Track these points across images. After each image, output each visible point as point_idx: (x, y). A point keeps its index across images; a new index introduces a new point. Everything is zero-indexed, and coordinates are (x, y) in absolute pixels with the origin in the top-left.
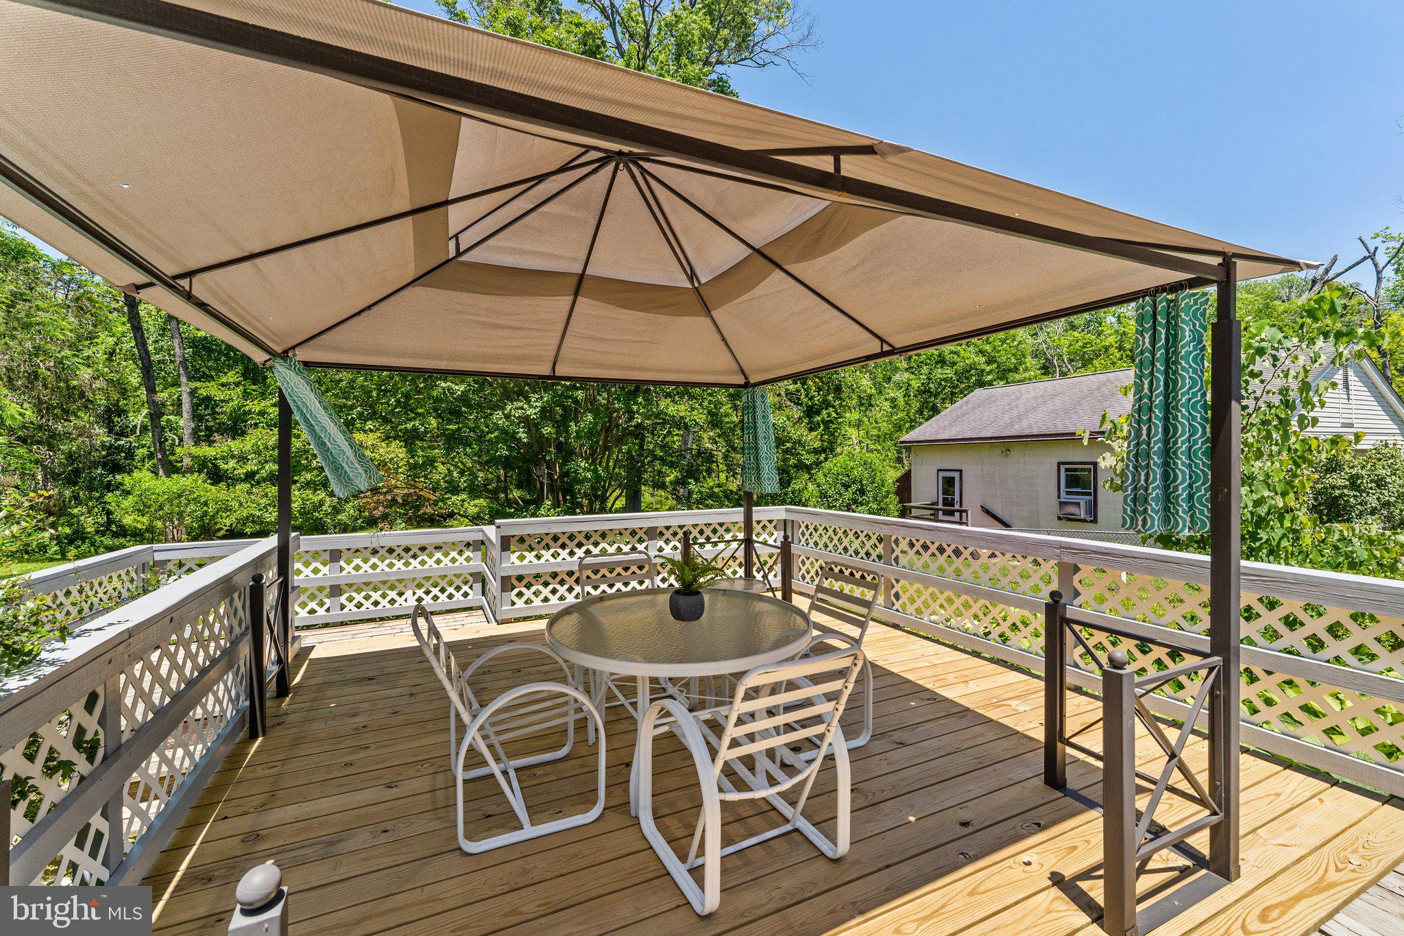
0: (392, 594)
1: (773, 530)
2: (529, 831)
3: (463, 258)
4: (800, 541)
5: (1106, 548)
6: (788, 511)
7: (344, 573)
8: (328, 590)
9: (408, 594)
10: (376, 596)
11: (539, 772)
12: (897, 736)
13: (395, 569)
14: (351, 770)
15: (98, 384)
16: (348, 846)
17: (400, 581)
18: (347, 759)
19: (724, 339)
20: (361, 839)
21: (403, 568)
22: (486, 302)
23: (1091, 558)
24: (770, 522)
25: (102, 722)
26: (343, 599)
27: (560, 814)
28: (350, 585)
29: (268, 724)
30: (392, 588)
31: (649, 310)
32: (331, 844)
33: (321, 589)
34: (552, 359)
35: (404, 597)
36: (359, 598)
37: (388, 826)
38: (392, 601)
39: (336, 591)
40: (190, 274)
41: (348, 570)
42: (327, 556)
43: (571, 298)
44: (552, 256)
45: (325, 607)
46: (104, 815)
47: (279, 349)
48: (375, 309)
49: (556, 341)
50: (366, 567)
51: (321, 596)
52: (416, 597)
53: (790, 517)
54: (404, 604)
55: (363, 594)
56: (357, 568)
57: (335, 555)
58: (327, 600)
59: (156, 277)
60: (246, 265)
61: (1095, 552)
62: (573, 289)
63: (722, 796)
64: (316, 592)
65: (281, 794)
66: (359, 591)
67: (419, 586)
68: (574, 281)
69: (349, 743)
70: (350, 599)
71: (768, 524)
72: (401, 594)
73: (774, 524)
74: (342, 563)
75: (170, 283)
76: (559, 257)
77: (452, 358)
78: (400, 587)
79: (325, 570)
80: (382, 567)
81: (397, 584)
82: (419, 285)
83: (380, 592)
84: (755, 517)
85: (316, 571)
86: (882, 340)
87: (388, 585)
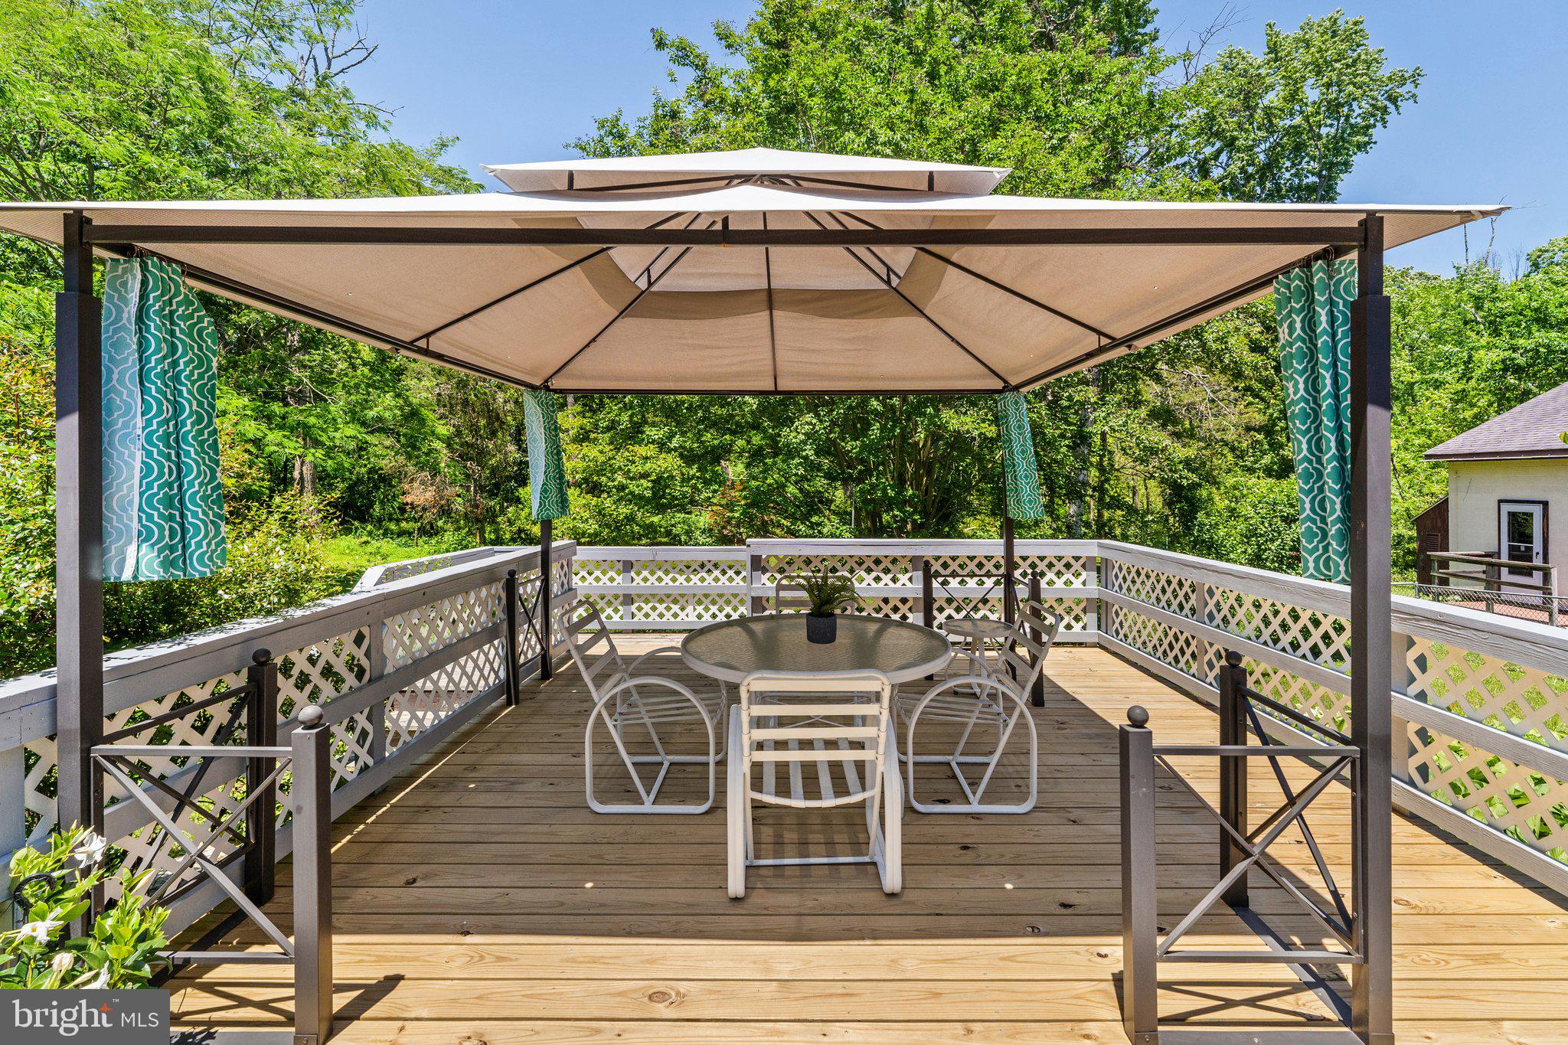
0: (675, 608)
1: (1081, 570)
2: (648, 807)
3: (654, 289)
4: (1114, 585)
5: (1441, 614)
6: (1100, 546)
7: (634, 584)
8: (621, 598)
9: (689, 609)
10: (661, 608)
11: (689, 769)
12: (1075, 814)
13: (677, 584)
14: (557, 739)
15: (508, 407)
16: (521, 788)
17: (682, 596)
18: (559, 731)
19: (953, 339)
20: (532, 786)
21: (685, 583)
22: (686, 326)
23: (1424, 628)
24: (1077, 559)
25: (367, 654)
26: (633, 608)
27: (683, 802)
28: (639, 596)
29: (521, 696)
30: (675, 602)
31: (852, 316)
32: (513, 783)
33: (616, 597)
34: (771, 373)
35: (685, 612)
36: (647, 608)
37: (555, 781)
38: (675, 615)
39: (628, 600)
40: (427, 336)
41: (639, 581)
42: (620, 566)
43: (767, 313)
44: (737, 275)
45: (620, 614)
46: (369, 718)
47: (538, 382)
48: (599, 339)
49: (768, 355)
50: (652, 579)
51: (616, 603)
52: (696, 613)
53: (1107, 554)
54: (686, 619)
55: (651, 605)
56: (645, 580)
57: (628, 566)
58: (620, 608)
59: (398, 344)
60: (464, 323)
61: (1428, 619)
62: (765, 304)
63: (757, 796)
64: (613, 600)
65: (504, 746)
66: (647, 602)
67: (700, 602)
68: (764, 296)
69: (568, 720)
70: (639, 609)
71: (1072, 562)
72: (683, 609)
73: (1081, 562)
74: (633, 574)
75: (410, 346)
76: (745, 275)
77: (677, 380)
78: (682, 601)
79: (619, 579)
80: (667, 581)
81: (679, 598)
82: (627, 316)
83: (665, 605)
84: (1018, 552)
85: (612, 580)
86: (1100, 333)
87: (671, 598)
